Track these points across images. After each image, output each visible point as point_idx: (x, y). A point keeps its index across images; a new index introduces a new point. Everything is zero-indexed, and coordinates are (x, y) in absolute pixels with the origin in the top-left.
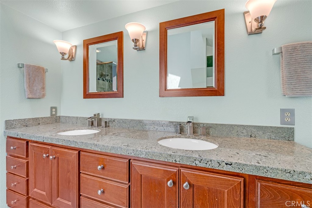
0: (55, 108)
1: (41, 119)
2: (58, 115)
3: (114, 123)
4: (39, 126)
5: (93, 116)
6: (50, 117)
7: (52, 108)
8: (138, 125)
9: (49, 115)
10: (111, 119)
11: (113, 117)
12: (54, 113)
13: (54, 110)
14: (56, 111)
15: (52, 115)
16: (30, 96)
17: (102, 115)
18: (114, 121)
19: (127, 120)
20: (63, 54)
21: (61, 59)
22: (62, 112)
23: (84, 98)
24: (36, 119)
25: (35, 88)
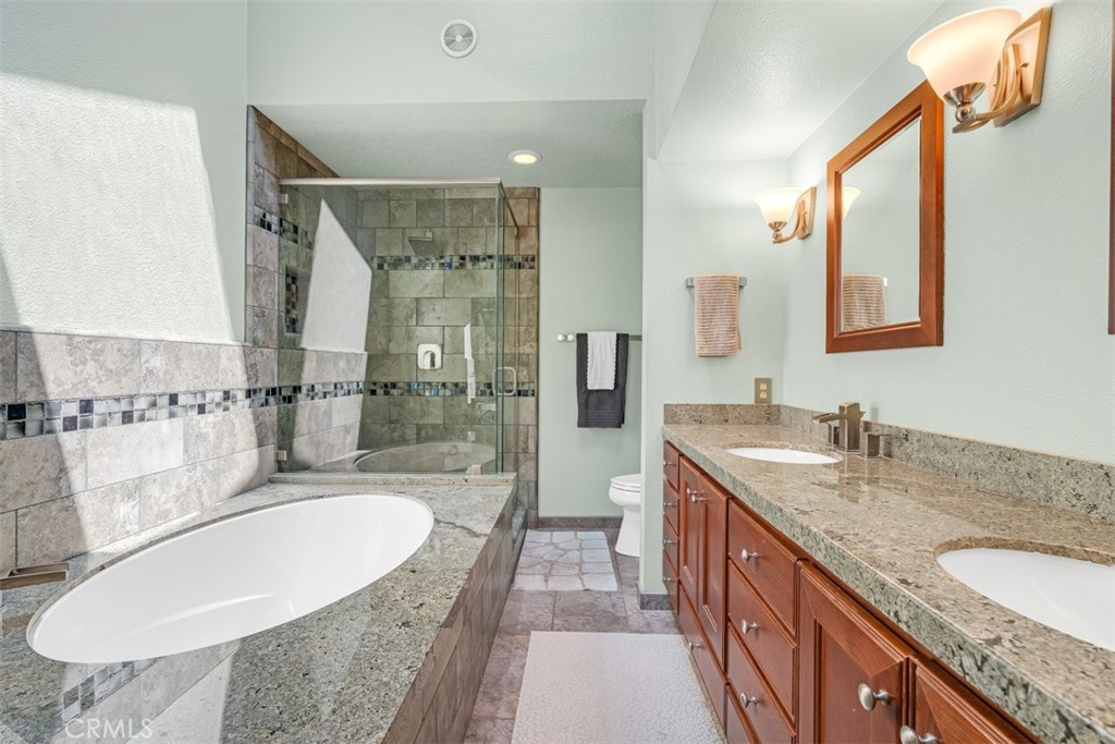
0: (768, 381)
1: (730, 410)
2: (775, 401)
3: (907, 444)
4: (727, 425)
5: (837, 411)
6: (752, 406)
7: (758, 382)
8: (997, 467)
9: (752, 401)
10: (898, 429)
11: (904, 423)
12: (763, 396)
13: (763, 387)
14: (769, 392)
15: (758, 400)
16: (705, 352)
17: (875, 411)
18: (906, 438)
19: (951, 438)
20: (776, 226)
21: (774, 242)
22: (785, 396)
23: (828, 352)
24: (721, 408)
25: (716, 331)
